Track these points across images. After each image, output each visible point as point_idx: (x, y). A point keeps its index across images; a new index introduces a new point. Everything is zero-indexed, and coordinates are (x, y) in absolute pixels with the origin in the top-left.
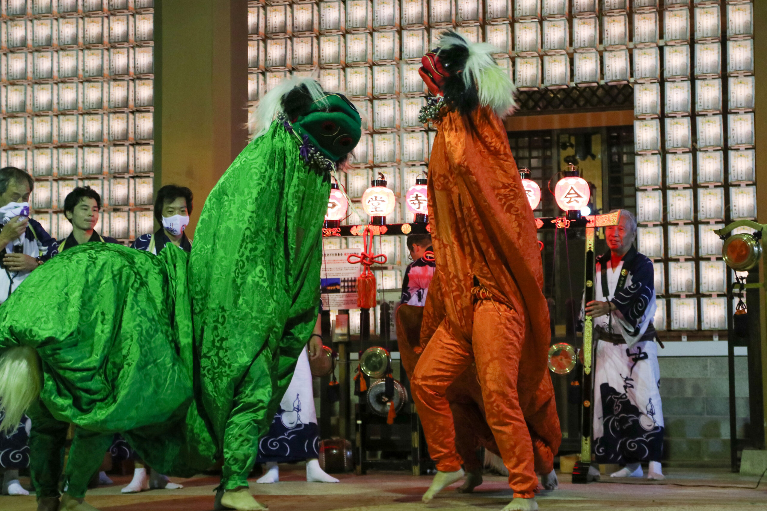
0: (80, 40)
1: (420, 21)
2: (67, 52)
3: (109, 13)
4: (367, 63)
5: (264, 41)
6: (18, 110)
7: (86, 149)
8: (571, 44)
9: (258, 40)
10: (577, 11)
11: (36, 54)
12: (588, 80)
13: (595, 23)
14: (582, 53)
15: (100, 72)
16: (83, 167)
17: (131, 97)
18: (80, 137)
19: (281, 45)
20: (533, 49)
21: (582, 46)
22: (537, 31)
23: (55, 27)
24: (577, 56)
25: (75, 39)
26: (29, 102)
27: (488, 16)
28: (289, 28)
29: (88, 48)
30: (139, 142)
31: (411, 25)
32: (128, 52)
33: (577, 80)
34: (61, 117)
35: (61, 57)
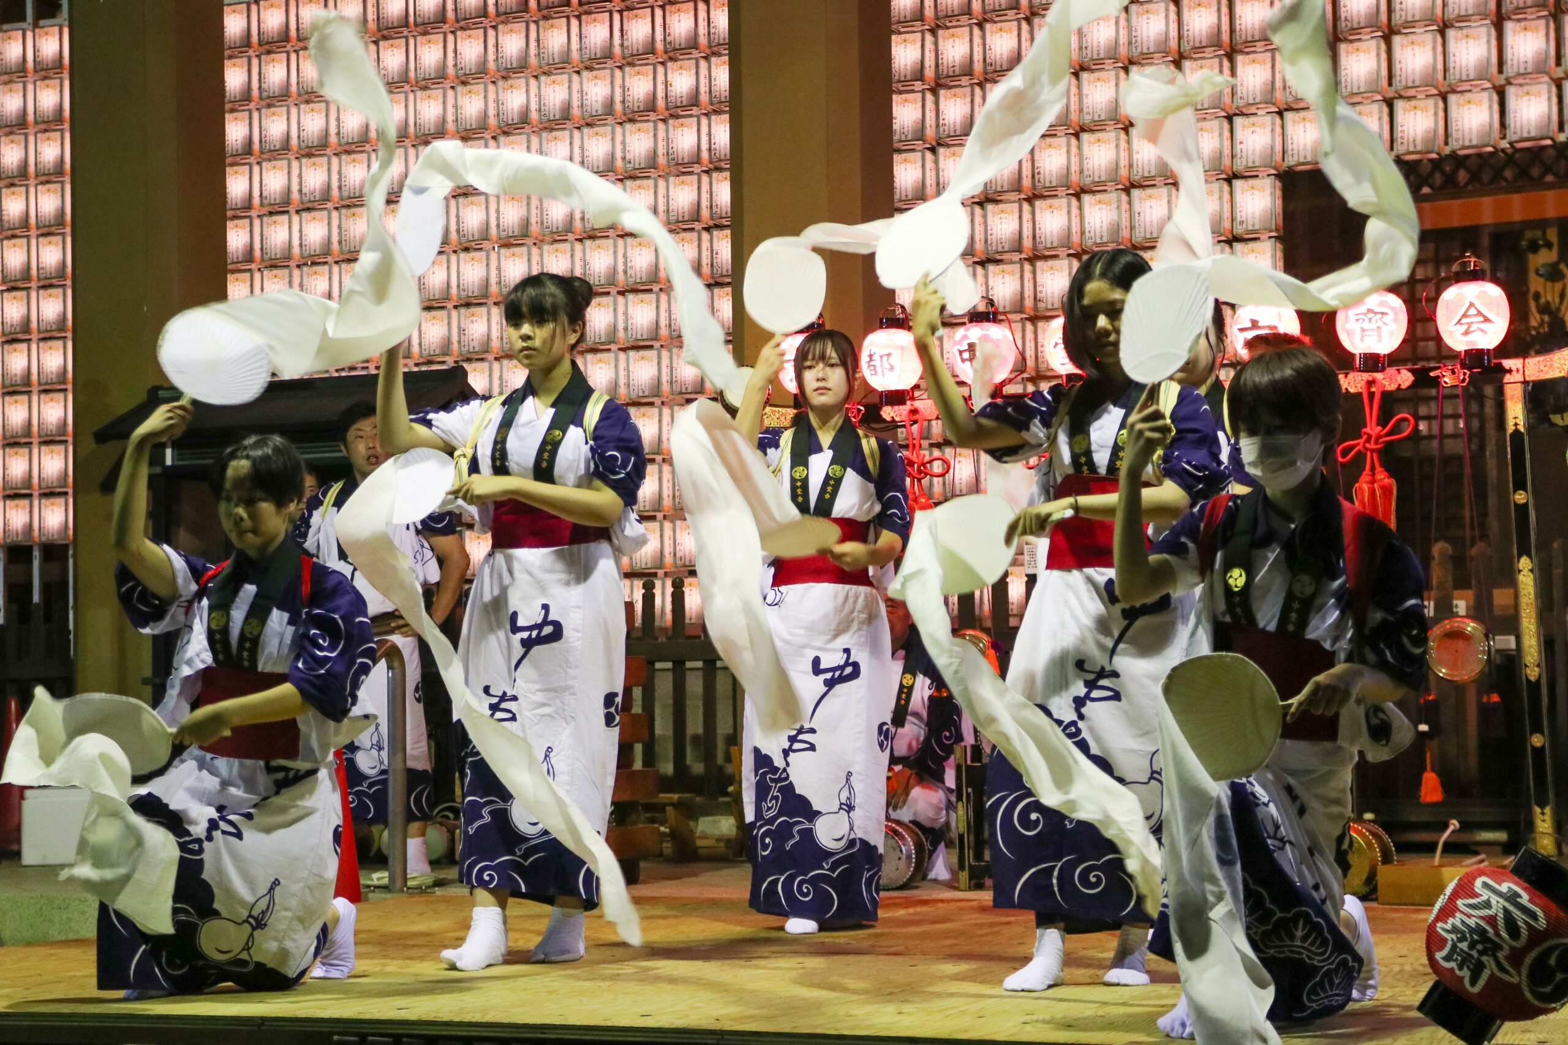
0: (618, 107)
1: (1215, 41)
2: (595, 129)
3: (665, 57)
4: (1118, 122)
5: (934, 91)
6: (516, 233)
7: (631, 297)
8: (1500, 71)
9: (923, 92)
10: (1511, 7)
11: (544, 135)
12: (1533, 134)
13: (1548, 28)
14: (1521, 85)
15: (652, 162)
16: (626, 329)
17: (705, 203)
18: (621, 277)
19: (964, 96)
20: (1428, 81)
21: (1522, 71)
22: (1434, 49)
23: (576, 86)
24: (1511, 91)
25: (609, 105)
26: (533, 219)
27: (1342, 24)
28: (978, 67)
29: (631, 121)
30: (720, 280)
31: (1199, 49)
32: (699, 124)
33: (1512, 136)
34: (588, 243)
35: (586, 137)
